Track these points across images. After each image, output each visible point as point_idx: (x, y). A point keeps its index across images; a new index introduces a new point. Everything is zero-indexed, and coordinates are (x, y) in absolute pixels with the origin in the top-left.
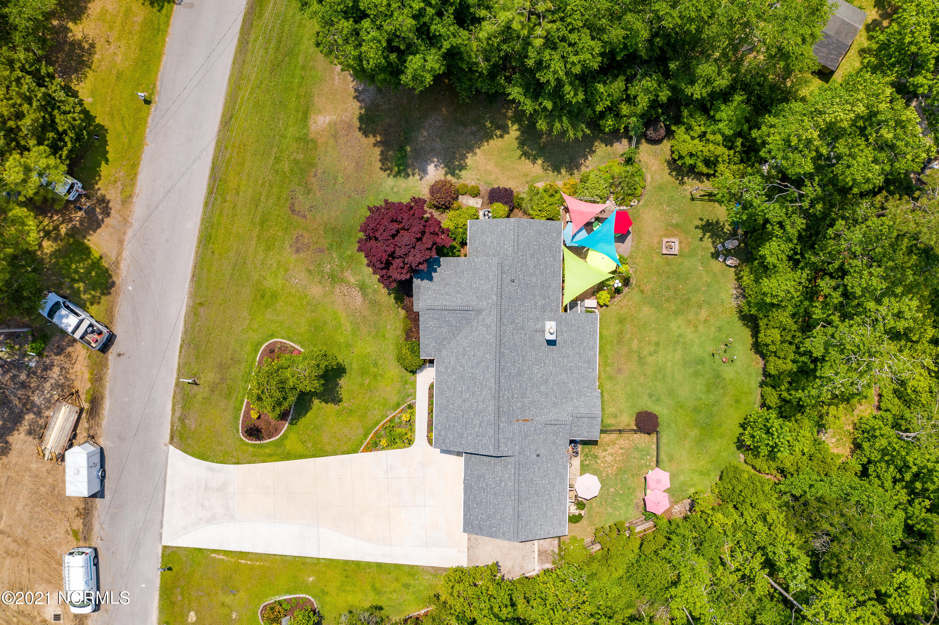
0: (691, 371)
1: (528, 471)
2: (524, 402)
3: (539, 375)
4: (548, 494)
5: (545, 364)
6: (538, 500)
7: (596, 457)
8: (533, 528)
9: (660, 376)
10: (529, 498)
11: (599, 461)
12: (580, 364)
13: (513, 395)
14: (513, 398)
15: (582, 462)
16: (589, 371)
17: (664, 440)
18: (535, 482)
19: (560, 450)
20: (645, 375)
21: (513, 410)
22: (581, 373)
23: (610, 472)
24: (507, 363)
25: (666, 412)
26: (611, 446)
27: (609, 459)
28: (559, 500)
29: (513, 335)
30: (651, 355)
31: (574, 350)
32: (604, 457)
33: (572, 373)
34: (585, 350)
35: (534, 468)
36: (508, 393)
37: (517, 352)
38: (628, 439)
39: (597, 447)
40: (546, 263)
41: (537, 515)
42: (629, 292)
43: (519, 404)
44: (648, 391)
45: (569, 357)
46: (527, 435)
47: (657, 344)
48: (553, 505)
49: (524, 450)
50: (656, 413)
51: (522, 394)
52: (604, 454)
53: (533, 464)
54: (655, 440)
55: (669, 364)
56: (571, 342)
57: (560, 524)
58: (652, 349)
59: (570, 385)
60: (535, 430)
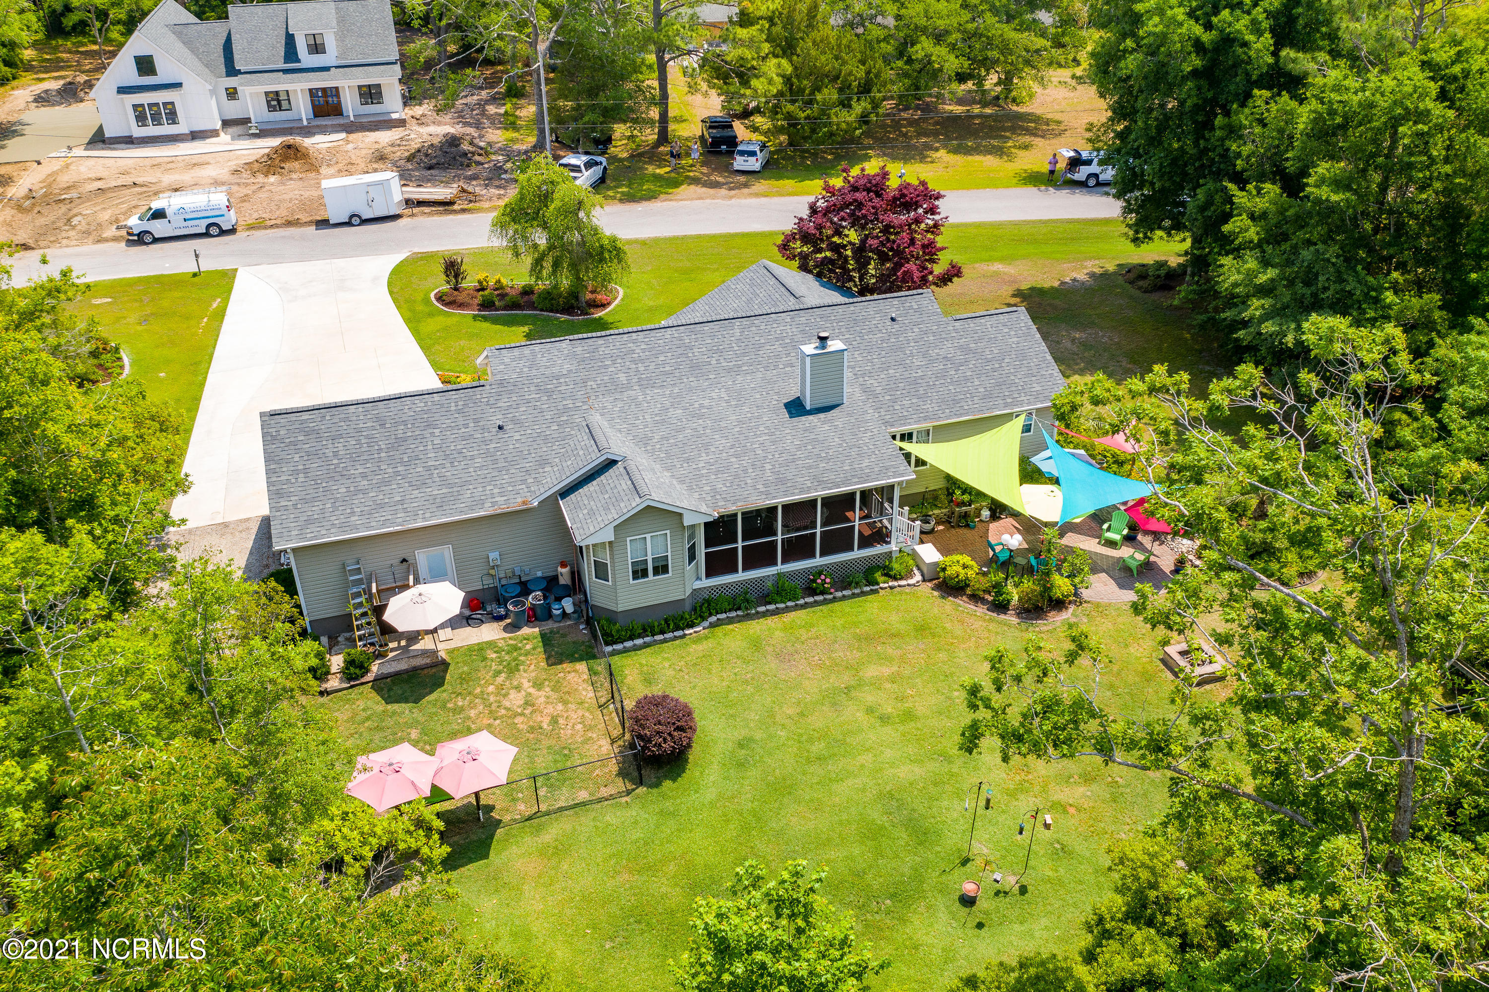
0: (876, 815)
1: (459, 412)
2: (630, 388)
3: (706, 402)
4: (397, 474)
5: (736, 406)
6: (380, 450)
7: (512, 669)
8: (298, 450)
9: (817, 748)
10: (382, 425)
11: (500, 679)
12: (768, 466)
13: (642, 361)
14: (633, 361)
15: (491, 644)
16: (760, 486)
17: (612, 817)
18: (427, 434)
19: (524, 481)
20: (802, 714)
21: (606, 367)
22: (745, 471)
23: (472, 713)
24: (712, 337)
25: (710, 795)
26: (554, 696)
27: (515, 700)
28: (382, 506)
29: (777, 339)
30: (870, 710)
31: (799, 449)
32: (518, 688)
33: (736, 456)
34: (810, 467)
35: (466, 426)
36: (644, 351)
37: (744, 354)
38: (588, 728)
39: (543, 664)
40: (967, 379)
41: (336, 454)
42: (1009, 626)
43: (622, 377)
44: (758, 735)
45: (774, 442)
46: (549, 393)
47: (909, 716)
48: (365, 492)
49: (511, 392)
50: (692, 771)
51: (648, 379)
52: (526, 684)
53: (476, 421)
54: (604, 792)
55: (866, 759)
56: (815, 440)
57: (309, 522)
58: (889, 710)
59: (704, 457)
60: (566, 409)
